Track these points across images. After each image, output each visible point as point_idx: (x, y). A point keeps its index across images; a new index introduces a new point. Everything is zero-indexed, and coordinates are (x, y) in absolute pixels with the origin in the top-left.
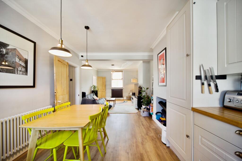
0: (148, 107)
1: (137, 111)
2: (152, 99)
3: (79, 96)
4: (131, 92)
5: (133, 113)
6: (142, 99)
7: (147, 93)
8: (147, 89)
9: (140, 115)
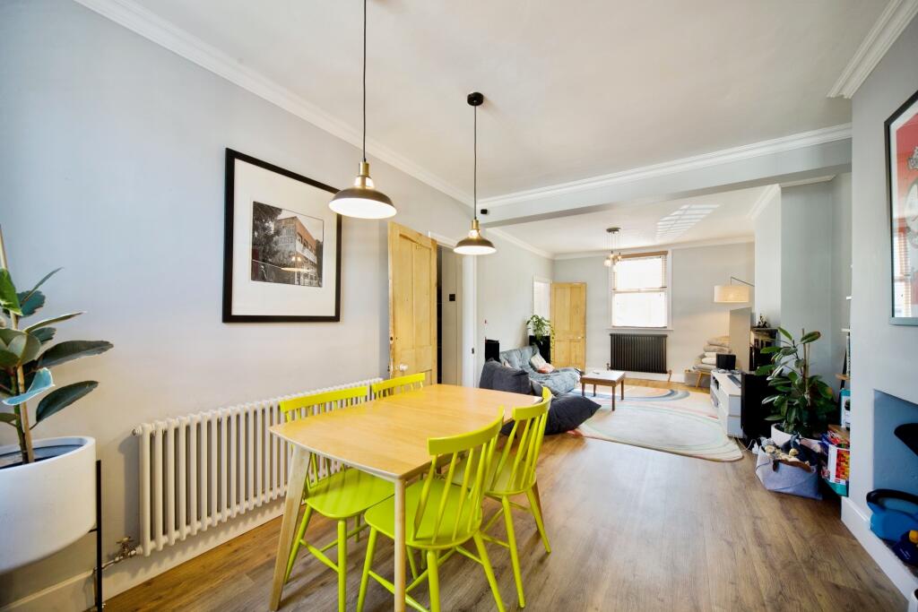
0: (815, 445)
1: (735, 451)
2: (844, 399)
3: (473, 352)
4: (714, 351)
5: (707, 457)
6: (772, 391)
7: (809, 362)
8: (811, 337)
9: (752, 480)
